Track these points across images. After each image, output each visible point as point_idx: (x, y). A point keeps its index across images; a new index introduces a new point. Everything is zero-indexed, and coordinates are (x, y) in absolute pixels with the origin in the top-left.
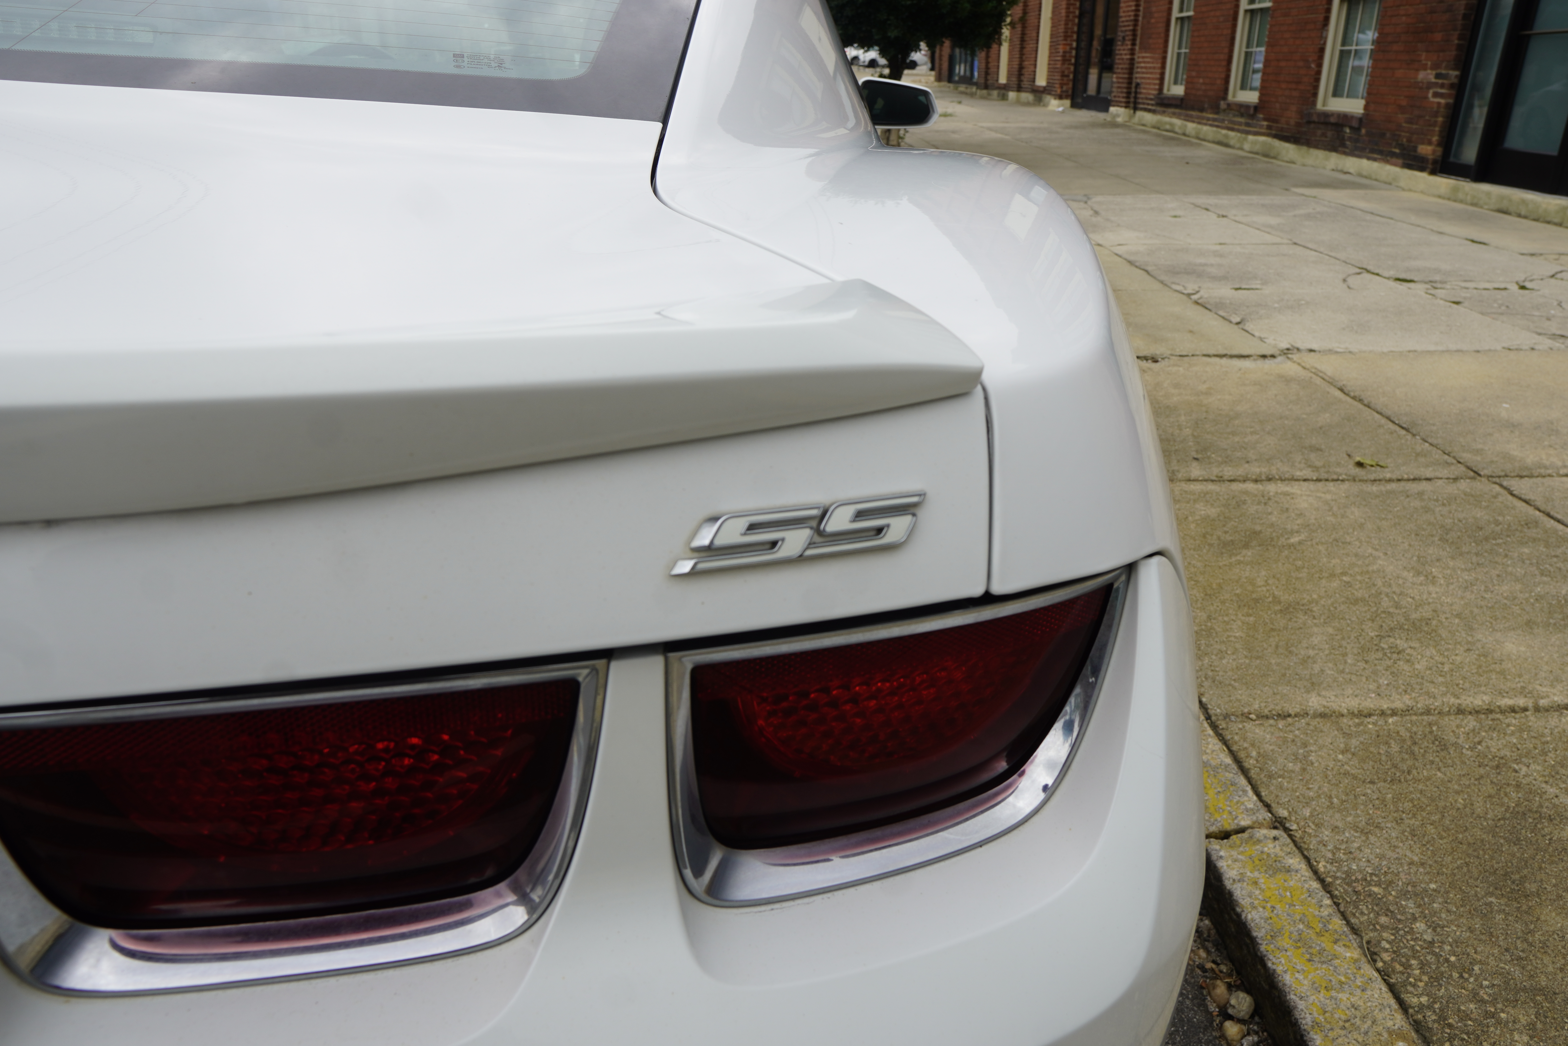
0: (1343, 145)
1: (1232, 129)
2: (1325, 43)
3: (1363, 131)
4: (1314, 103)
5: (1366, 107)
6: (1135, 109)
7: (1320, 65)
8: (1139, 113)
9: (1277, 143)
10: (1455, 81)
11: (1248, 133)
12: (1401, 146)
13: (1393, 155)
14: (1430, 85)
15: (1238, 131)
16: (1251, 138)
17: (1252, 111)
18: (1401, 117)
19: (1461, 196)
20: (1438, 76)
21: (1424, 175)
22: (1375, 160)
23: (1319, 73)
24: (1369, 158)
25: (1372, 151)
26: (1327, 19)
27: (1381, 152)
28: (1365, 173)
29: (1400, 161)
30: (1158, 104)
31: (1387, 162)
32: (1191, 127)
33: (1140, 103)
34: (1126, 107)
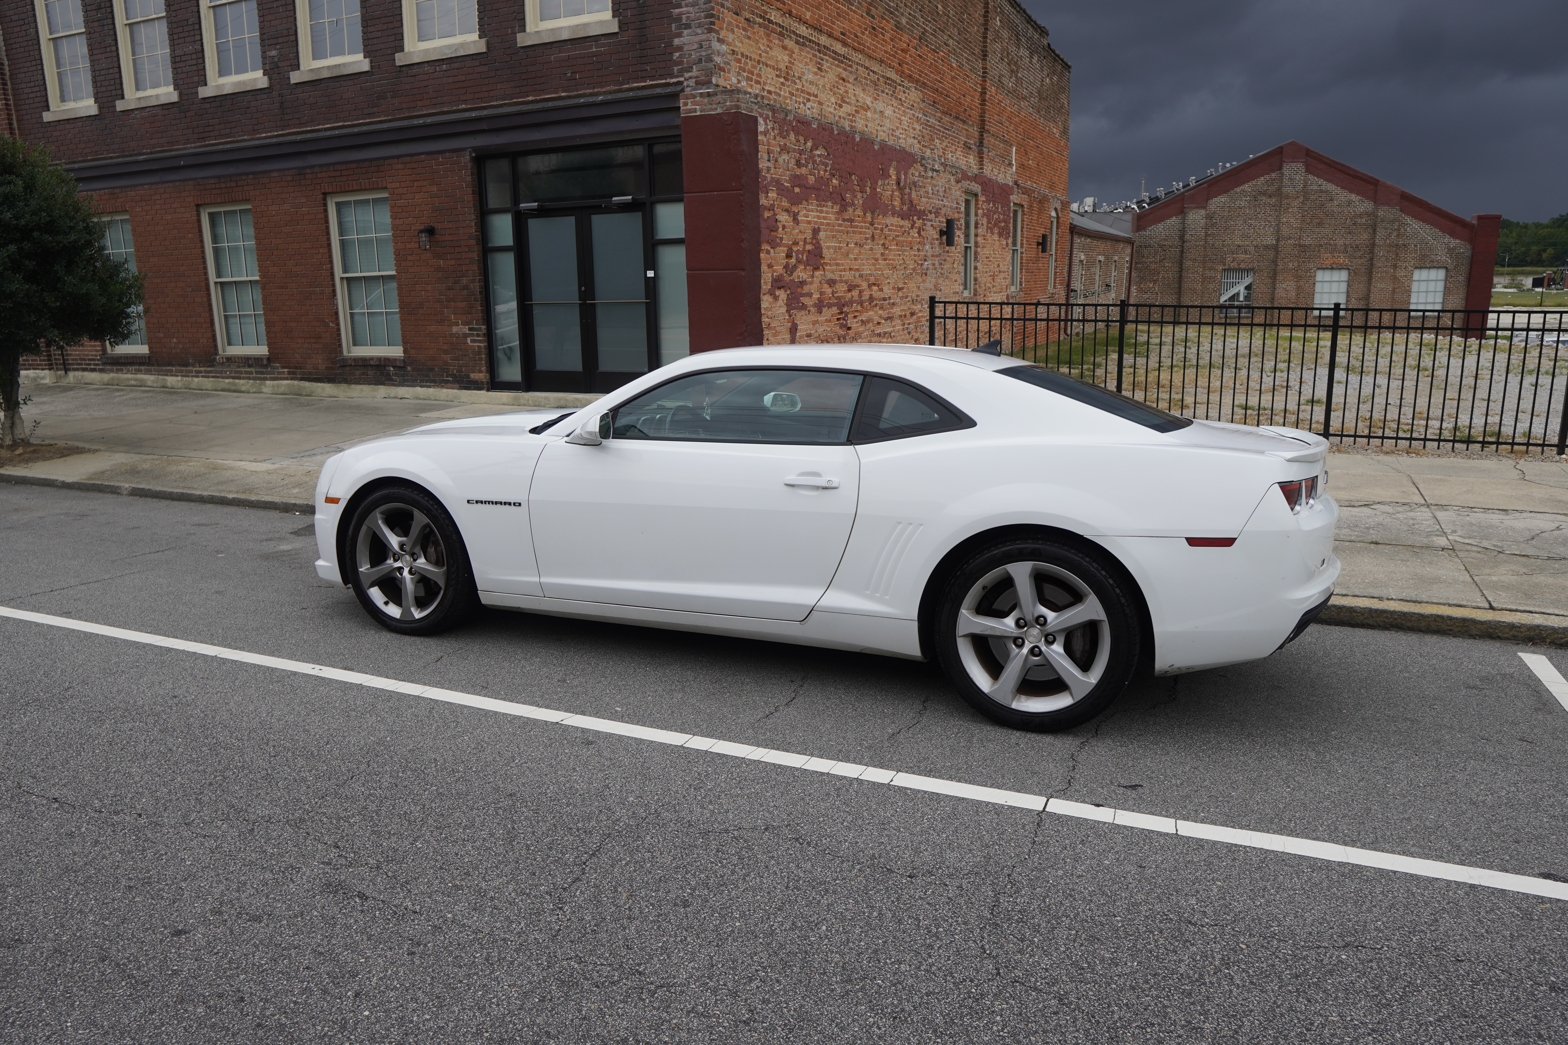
0: (392, 380)
1: (239, 378)
2: (337, 309)
3: (409, 368)
4: (341, 352)
5: (405, 351)
6: (66, 370)
7: (338, 324)
8: (71, 374)
9: (307, 384)
10: (485, 331)
11: (265, 379)
12: (453, 375)
13: (447, 382)
14: (466, 336)
15: (244, 378)
16: (268, 382)
17: (265, 362)
18: (448, 357)
19: (522, 402)
20: (470, 329)
21: (483, 392)
22: (429, 387)
23: (339, 330)
24: (421, 387)
25: (422, 381)
26: (334, 291)
27: (434, 381)
28: (421, 397)
29: (457, 385)
30: (104, 364)
31: (443, 387)
32: (171, 380)
33: (69, 364)
34: (50, 369)
